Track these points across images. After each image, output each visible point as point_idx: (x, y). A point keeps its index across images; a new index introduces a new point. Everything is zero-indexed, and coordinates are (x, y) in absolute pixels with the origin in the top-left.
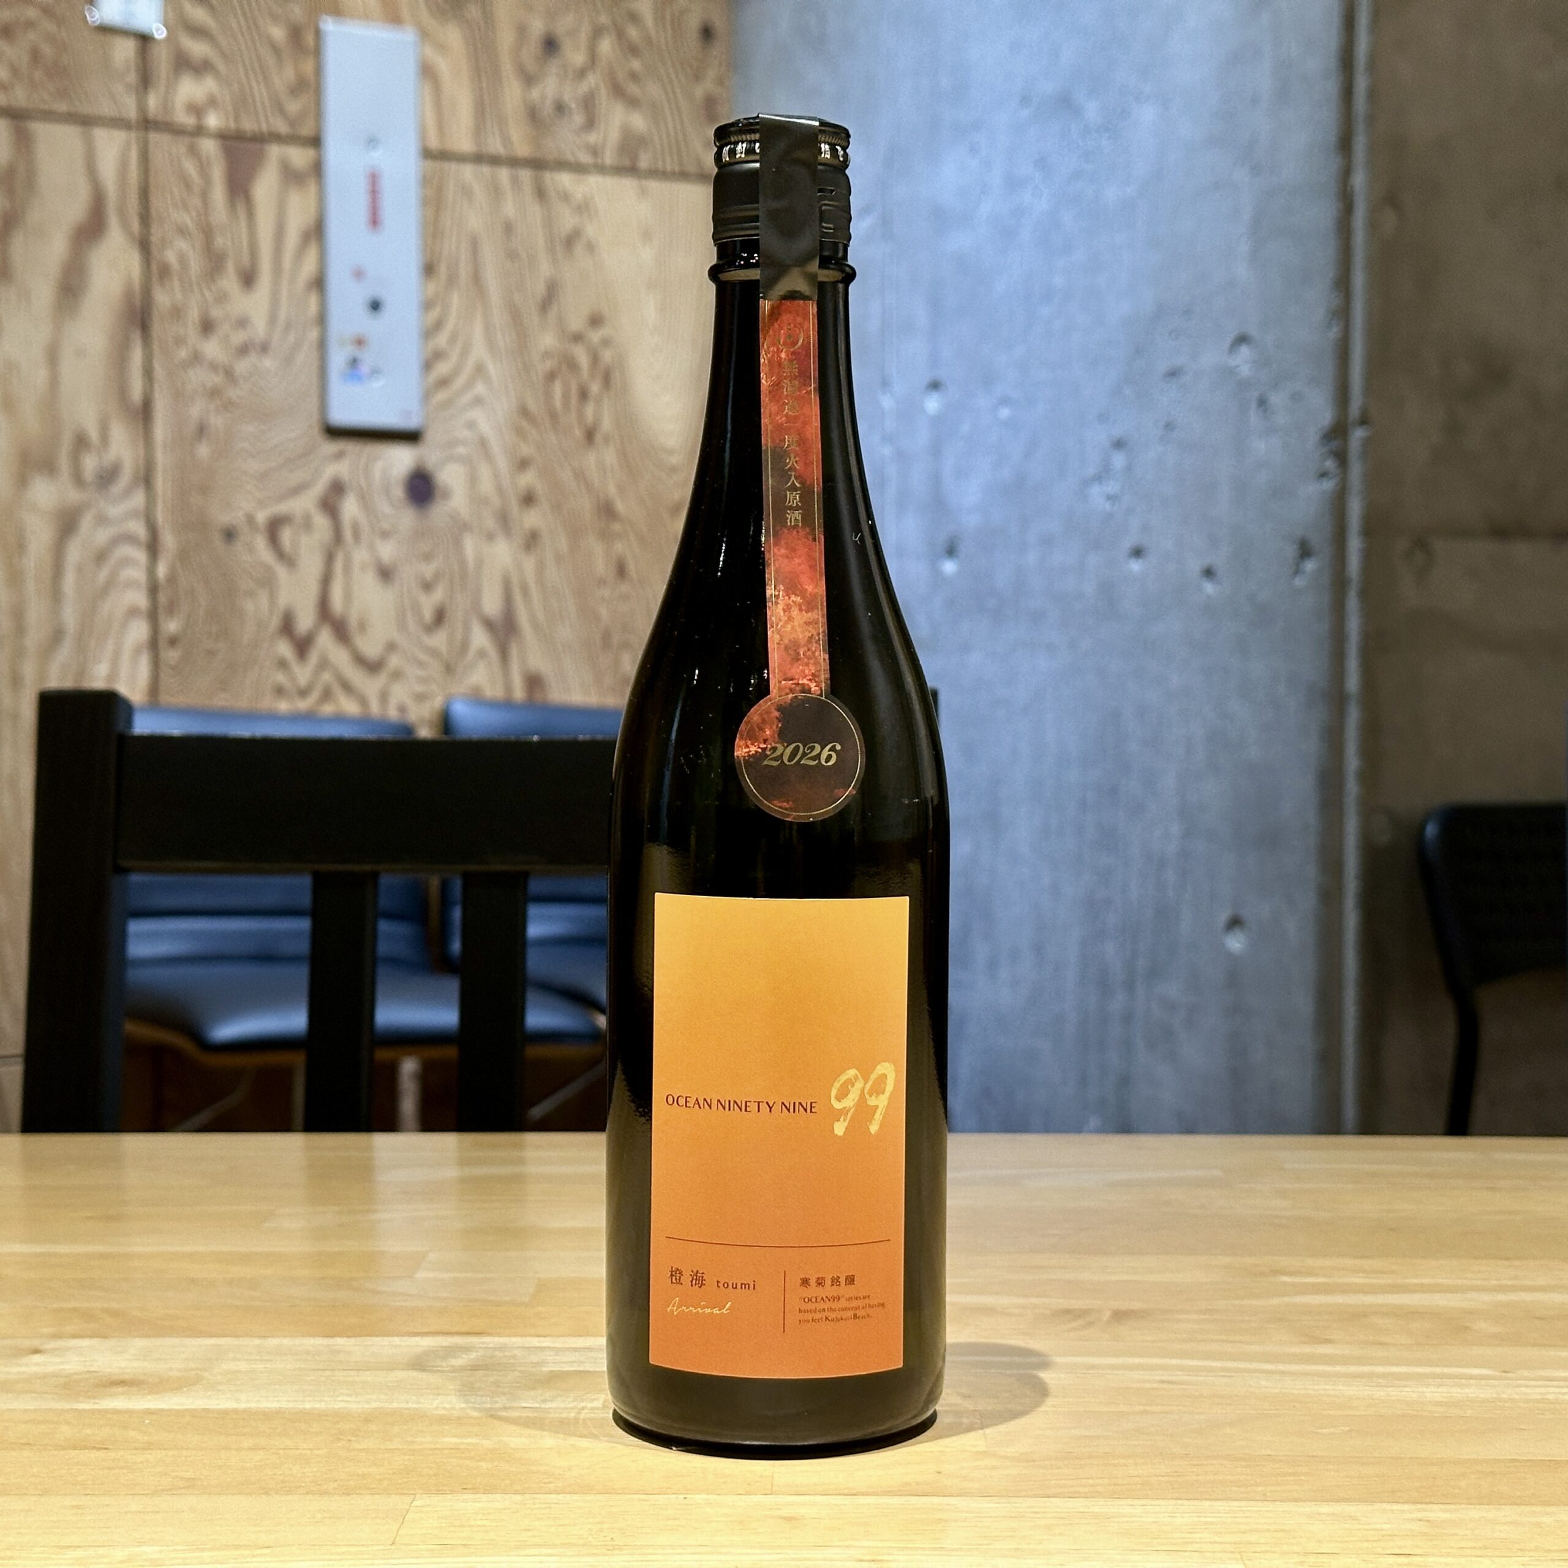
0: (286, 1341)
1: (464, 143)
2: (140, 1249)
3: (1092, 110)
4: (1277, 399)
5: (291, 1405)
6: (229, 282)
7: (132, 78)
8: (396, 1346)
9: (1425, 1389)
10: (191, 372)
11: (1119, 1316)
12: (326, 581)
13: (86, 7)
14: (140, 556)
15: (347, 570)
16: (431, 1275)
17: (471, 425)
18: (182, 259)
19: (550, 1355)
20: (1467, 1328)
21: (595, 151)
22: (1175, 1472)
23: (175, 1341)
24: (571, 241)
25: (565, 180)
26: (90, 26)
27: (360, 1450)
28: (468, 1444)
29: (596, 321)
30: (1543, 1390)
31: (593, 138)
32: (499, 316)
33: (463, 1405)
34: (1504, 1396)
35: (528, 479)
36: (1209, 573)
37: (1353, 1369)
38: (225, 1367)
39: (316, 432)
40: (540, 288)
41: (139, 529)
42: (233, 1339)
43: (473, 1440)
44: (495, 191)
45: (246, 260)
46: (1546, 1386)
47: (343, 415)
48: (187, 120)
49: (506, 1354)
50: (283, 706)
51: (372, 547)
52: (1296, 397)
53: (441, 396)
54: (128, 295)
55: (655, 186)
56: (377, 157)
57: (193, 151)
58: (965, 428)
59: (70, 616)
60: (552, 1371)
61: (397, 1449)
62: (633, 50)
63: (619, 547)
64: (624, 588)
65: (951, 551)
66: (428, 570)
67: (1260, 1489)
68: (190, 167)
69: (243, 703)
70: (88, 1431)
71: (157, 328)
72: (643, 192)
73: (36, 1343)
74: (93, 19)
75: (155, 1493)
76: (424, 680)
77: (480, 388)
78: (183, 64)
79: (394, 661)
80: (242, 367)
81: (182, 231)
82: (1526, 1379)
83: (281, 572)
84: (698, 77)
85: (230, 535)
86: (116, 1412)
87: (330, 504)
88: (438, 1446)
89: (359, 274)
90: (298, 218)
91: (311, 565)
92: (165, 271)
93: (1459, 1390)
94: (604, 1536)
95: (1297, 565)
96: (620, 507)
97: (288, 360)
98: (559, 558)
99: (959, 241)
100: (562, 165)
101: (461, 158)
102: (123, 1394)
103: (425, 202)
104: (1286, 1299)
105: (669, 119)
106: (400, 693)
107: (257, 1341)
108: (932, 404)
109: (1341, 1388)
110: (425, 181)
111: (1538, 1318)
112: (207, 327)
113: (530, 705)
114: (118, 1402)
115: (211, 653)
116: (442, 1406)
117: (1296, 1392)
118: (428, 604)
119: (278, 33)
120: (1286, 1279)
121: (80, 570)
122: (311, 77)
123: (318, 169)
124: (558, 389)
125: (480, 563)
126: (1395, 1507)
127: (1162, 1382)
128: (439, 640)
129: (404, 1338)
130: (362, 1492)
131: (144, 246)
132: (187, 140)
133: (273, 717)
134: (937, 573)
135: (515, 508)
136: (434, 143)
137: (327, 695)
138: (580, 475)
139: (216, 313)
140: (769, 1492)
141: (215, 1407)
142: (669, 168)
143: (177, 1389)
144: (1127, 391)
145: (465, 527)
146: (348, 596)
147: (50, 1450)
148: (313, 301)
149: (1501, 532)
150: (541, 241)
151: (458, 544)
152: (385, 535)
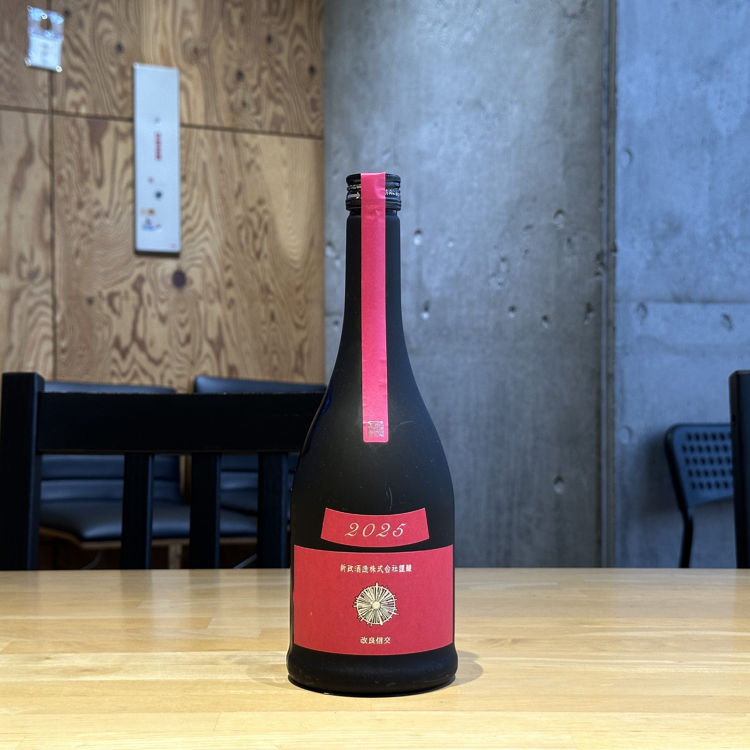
0: (156, 654)
1: (200, 121)
2: (86, 617)
3: (490, 107)
4: (575, 239)
5: (162, 679)
6: (91, 185)
7: (46, 90)
8: (204, 655)
9: (645, 669)
10: (73, 226)
11: (515, 641)
12: (135, 323)
13: (25, 59)
14: (49, 311)
15: (145, 316)
16: (215, 627)
17: (203, 250)
18: (69, 174)
19: (271, 658)
20: (663, 645)
21: (260, 124)
22: (541, 701)
23: (107, 654)
24: (249, 166)
25: (247, 137)
26: (27, 66)
27: (195, 696)
28: (241, 693)
29: (261, 202)
30: (695, 669)
31: (259, 118)
32: (216, 201)
33: (236, 678)
34: (679, 671)
35: (229, 275)
36: (545, 318)
37: (615, 661)
38: (131, 664)
39: (131, 253)
40: (236, 187)
41: (47, 298)
42: (132, 653)
43: (242, 691)
44: (214, 143)
45: (98, 174)
46: (698, 667)
47: (143, 245)
48: (73, 110)
49: (252, 658)
50: (115, 381)
51: (156, 307)
52: (585, 238)
53: (189, 236)
54: (44, 191)
55: (287, 139)
56: (160, 127)
57: (74, 124)
58: (433, 252)
59: (15, 340)
60: (272, 665)
61: (211, 695)
62: (279, 78)
63: (271, 306)
64: (273, 325)
65: (426, 309)
66: (183, 317)
67: (577, 707)
68: (73, 131)
69: (96, 380)
70: (77, 689)
71: (57, 206)
72: (283, 143)
73: (47, 655)
74: (29, 63)
75: (109, 713)
76: (180, 369)
77: (207, 233)
78: (70, 84)
79: (167, 360)
80: (96, 223)
81: (69, 161)
82: (688, 665)
83: (114, 318)
84: (308, 90)
85: (90, 301)
86: (87, 682)
87: (137, 287)
88: (228, 694)
89: (151, 180)
90: (122, 155)
91: (128, 316)
92: (61, 179)
93: (661, 669)
94: (303, 727)
95: (586, 315)
96: (272, 288)
97: (118, 220)
98: (243, 311)
99: (430, 166)
100: (245, 131)
101: (199, 127)
102: (89, 675)
103: (182, 147)
104: (587, 634)
105: (295, 110)
106: (169, 375)
107: (143, 654)
108: (417, 241)
109: (611, 669)
110: (182, 137)
111: (694, 641)
112: (80, 205)
113: (229, 380)
114: (88, 678)
115: (81, 356)
116: (227, 678)
117: (591, 670)
118: (182, 333)
119: (114, 70)
120: (586, 626)
121: (21, 318)
122: (130, 91)
123: (132, 132)
124: (243, 233)
125: (206, 315)
126: (633, 713)
127: (535, 667)
128: (187, 350)
129: (207, 652)
130: (198, 711)
131: (51, 168)
132: (71, 119)
133: (111, 386)
134: (420, 318)
135: (223, 288)
136: (186, 121)
137: (135, 375)
138: (253, 273)
139: (84, 199)
140: (371, 710)
141: (130, 679)
142: (296, 131)
143: (111, 673)
144: (508, 235)
145: (200, 298)
146: (145, 329)
147: (62, 697)
148: (130, 192)
149: (678, 300)
150: (235, 165)
151: (197, 305)
152: (162, 301)
